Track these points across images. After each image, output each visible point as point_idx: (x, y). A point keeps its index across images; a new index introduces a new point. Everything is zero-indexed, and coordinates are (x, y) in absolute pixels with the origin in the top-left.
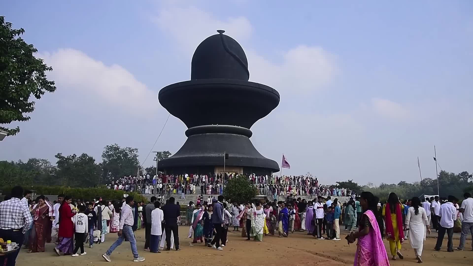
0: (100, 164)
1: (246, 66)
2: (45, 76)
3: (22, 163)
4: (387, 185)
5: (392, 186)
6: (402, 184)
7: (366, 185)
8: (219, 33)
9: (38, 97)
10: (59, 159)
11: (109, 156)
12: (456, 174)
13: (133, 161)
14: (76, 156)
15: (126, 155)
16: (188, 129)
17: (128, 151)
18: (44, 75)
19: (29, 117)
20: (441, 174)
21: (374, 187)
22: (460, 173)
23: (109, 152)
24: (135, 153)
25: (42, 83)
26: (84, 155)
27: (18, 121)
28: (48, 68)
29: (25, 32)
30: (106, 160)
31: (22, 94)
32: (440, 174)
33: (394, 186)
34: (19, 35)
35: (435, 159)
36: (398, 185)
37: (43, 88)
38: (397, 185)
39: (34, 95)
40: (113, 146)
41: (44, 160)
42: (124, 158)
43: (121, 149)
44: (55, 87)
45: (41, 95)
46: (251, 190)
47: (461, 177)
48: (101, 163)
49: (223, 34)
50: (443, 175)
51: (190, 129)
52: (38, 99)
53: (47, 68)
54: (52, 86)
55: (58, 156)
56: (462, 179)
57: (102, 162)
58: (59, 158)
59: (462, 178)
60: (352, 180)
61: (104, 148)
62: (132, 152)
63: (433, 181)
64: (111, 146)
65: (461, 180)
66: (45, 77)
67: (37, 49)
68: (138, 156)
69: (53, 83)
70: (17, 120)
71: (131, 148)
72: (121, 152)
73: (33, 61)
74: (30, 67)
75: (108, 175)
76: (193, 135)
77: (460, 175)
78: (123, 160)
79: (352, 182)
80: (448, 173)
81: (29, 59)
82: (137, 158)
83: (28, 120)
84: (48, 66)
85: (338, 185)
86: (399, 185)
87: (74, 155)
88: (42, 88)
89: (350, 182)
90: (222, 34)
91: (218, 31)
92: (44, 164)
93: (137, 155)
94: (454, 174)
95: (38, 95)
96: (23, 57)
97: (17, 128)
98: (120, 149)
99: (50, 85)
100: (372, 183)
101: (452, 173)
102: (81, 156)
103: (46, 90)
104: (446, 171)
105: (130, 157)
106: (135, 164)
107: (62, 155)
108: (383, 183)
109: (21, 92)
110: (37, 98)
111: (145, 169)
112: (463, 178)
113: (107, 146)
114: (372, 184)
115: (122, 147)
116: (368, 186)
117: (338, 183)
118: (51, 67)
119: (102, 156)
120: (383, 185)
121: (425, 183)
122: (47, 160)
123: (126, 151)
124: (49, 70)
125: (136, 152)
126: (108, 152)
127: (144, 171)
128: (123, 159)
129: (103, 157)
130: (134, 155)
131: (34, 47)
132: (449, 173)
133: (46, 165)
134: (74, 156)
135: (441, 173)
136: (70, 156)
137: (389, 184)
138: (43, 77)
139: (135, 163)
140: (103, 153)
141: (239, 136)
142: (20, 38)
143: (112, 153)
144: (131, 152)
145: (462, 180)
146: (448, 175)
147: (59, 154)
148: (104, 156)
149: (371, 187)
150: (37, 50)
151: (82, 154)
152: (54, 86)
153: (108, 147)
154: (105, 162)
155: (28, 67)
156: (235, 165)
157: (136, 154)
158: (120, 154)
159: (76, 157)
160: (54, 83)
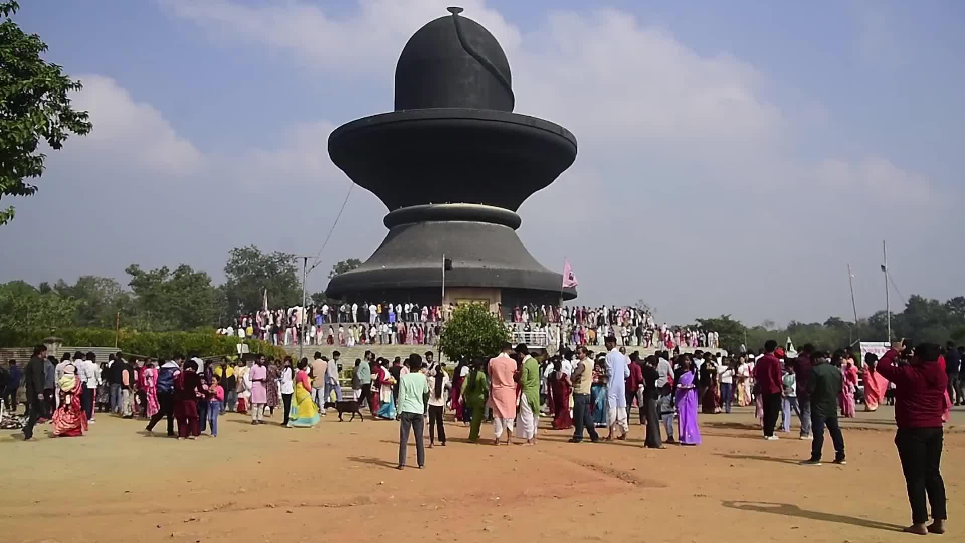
0: (221, 287)
1: (508, 82)
2: (69, 100)
3: (66, 285)
4: (804, 325)
5: (813, 327)
6: (833, 322)
7: (761, 325)
8: (451, 14)
9: (57, 146)
10: (133, 276)
11: (240, 270)
12: (943, 301)
13: (287, 279)
14: (168, 270)
15: (272, 269)
16: (389, 212)
17: (277, 260)
18: (65, 99)
19: (34, 186)
20: (912, 301)
21: (776, 329)
22: (950, 300)
23: (239, 262)
24: (291, 263)
25: (63, 116)
26: (183, 269)
27: (13, 195)
28: (73, 84)
29: (19, 8)
30: (234, 278)
31: (14, 138)
32: (910, 302)
33: (816, 326)
34: (6, 15)
35: (883, 267)
36: (825, 324)
37: (64, 127)
38: (822, 324)
39: (48, 141)
40: (248, 250)
41: (107, 280)
42: (268, 274)
43: (263, 256)
44: (90, 126)
45: (61, 142)
46: (497, 335)
47: (952, 307)
48: (224, 285)
49: (460, 14)
50: (915, 303)
51: (394, 213)
52: (56, 150)
53: (71, 84)
54: (83, 121)
55: (133, 271)
56: (954, 312)
57: (224, 281)
58: (135, 275)
59: (953, 309)
60: (728, 316)
61: (229, 253)
62: (286, 262)
63: (895, 316)
64: (244, 249)
65: (951, 314)
66: (67, 104)
67: (46, 44)
68: (296, 270)
69: (84, 115)
70: (10, 194)
71: (284, 254)
72: (264, 262)
73: (36, 69)
74: (31, 81)
75: (238, 309)
76: (399, 224)
77: (950, 304)
78: (268, 278)
79: (730, 319)
80: (926, 300)
81: (28, 65)
82: (296, 274)
83: (33, 193)
84: (73, 80)
85: (700, 324)
86: (827, 325)
87: (163, 268)
88: (61, 126)
89: (725, 319)
90: (457, 15)
91: (449, 9)
92: (107, 287)
93: (294, 268)
94: (937, 302)
95: (55, 141)
96: (15, 61)
97: (10, 209)
98: (261, 257)
99: (79, 120)
100: (771, 321)
101: (934, 301)
102: (177, 270)
103: (71, 130)
104: (921, 296)
105: (280, 272)
106: (292, 286)
107: (140, 269)
108: (793, 322)
109: (14, 135)
110: (55, 148)
111: (312, 296)
112: (955, 310)
113: (236, 249)
114: (772, 323)
115: (266, 251)
116: (765, 326)
117: (699, 321)
118: (79, 81)
119: (225, 269)
120: (795, 324)
121: (879, 320)
122: (113, 280)
123: (274, 260)
124: (74, 88)
125: (293, 263)
126: (237, 262)
127: (309, 299)
128: (266, 276)
129: (227, 272)
130: (288, 268)
131: (42, 41)
132: (928, 301)
133: (112, 290)
134: (164, 272)
135: (912, 299)
136: (157, 270)
137: (807, 323)
138: (64, 104)
139: (292, 284)
140: (228, 264)
141: (493, 226)
142: (9, 20)
143: (246, 263)
144: (283, 262)
145: (953, 314)
146: (927, 305)
147: (132, 266)
148: (229, 269)
149: (769, 329)
150: (47, 47)
151: (180, 265)
152: (87, 122)
153: (238, 251)
154: (230, 282)
155: (28, 81)
156: (484, 285)
157: (292, 266)
158: (261, 266)
159: (169, 273)
160: (87, 115)
